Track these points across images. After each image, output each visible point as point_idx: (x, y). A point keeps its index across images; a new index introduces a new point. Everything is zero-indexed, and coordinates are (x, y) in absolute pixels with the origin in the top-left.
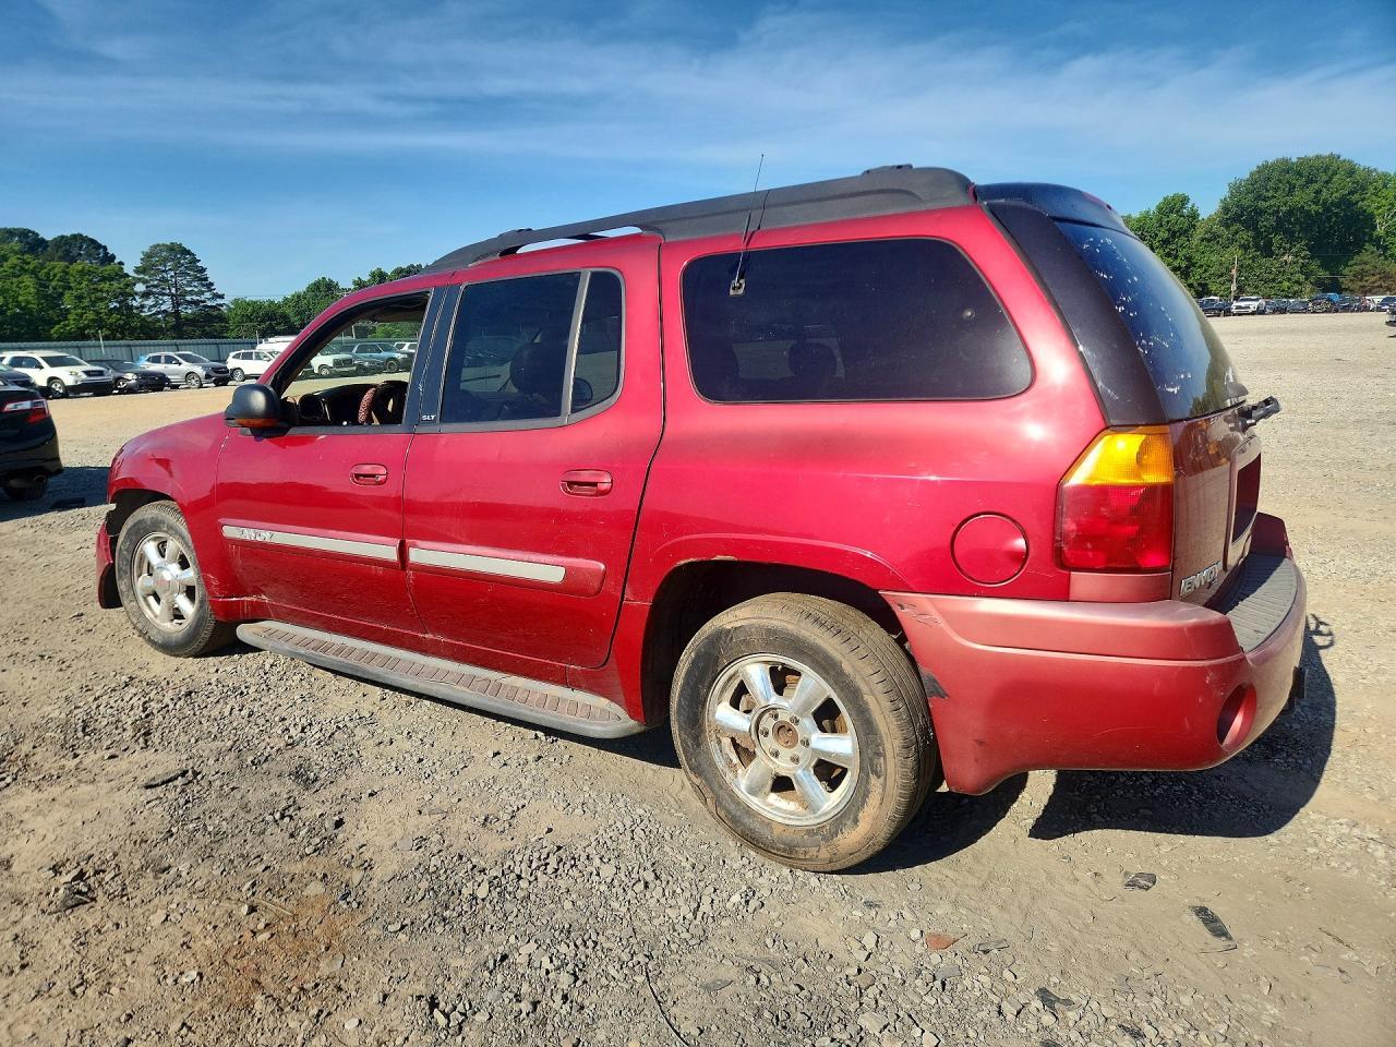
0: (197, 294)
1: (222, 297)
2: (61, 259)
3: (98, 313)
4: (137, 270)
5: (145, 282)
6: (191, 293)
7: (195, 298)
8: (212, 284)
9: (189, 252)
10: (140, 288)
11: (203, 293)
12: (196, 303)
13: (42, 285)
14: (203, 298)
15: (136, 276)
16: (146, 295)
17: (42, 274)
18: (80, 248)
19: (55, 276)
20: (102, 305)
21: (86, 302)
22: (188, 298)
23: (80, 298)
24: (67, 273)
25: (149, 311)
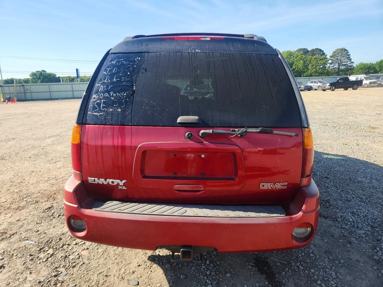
0: (346, 62)
1: (353, 63)
2: (311, 55)
3: (316, 69)
4: (331, 57)
5: (332, 60)
6: (344, 62)
7: (345, 63)
8: (351, 59)
9: (346, 50)
10: (330, 61)
11: (348, 62)
12: (345, 65)
13: (305, 62)
14: (347, 63)
15: (330, 58)
16: (331, 64)
17: (305, 60)
18: (317, 52)
19: (308, 60)
20: (318, 67)
21: (314, 66)
22: (343, 64)
23: (313, 65)
24: (311, 59)
25: (331, 68)
